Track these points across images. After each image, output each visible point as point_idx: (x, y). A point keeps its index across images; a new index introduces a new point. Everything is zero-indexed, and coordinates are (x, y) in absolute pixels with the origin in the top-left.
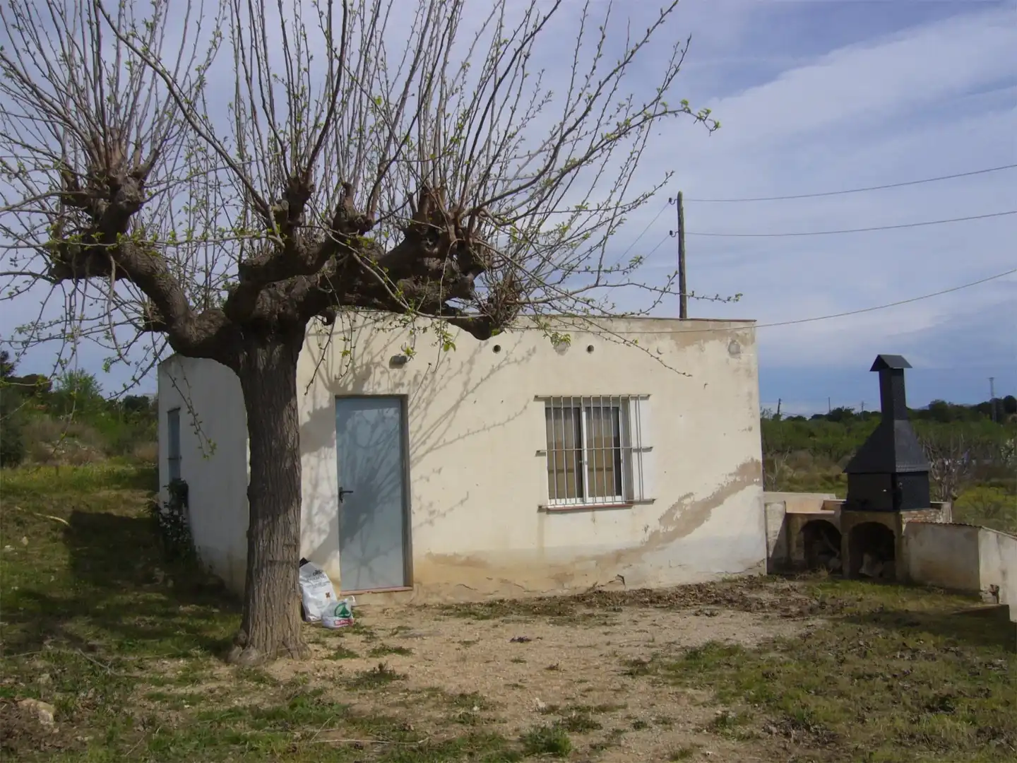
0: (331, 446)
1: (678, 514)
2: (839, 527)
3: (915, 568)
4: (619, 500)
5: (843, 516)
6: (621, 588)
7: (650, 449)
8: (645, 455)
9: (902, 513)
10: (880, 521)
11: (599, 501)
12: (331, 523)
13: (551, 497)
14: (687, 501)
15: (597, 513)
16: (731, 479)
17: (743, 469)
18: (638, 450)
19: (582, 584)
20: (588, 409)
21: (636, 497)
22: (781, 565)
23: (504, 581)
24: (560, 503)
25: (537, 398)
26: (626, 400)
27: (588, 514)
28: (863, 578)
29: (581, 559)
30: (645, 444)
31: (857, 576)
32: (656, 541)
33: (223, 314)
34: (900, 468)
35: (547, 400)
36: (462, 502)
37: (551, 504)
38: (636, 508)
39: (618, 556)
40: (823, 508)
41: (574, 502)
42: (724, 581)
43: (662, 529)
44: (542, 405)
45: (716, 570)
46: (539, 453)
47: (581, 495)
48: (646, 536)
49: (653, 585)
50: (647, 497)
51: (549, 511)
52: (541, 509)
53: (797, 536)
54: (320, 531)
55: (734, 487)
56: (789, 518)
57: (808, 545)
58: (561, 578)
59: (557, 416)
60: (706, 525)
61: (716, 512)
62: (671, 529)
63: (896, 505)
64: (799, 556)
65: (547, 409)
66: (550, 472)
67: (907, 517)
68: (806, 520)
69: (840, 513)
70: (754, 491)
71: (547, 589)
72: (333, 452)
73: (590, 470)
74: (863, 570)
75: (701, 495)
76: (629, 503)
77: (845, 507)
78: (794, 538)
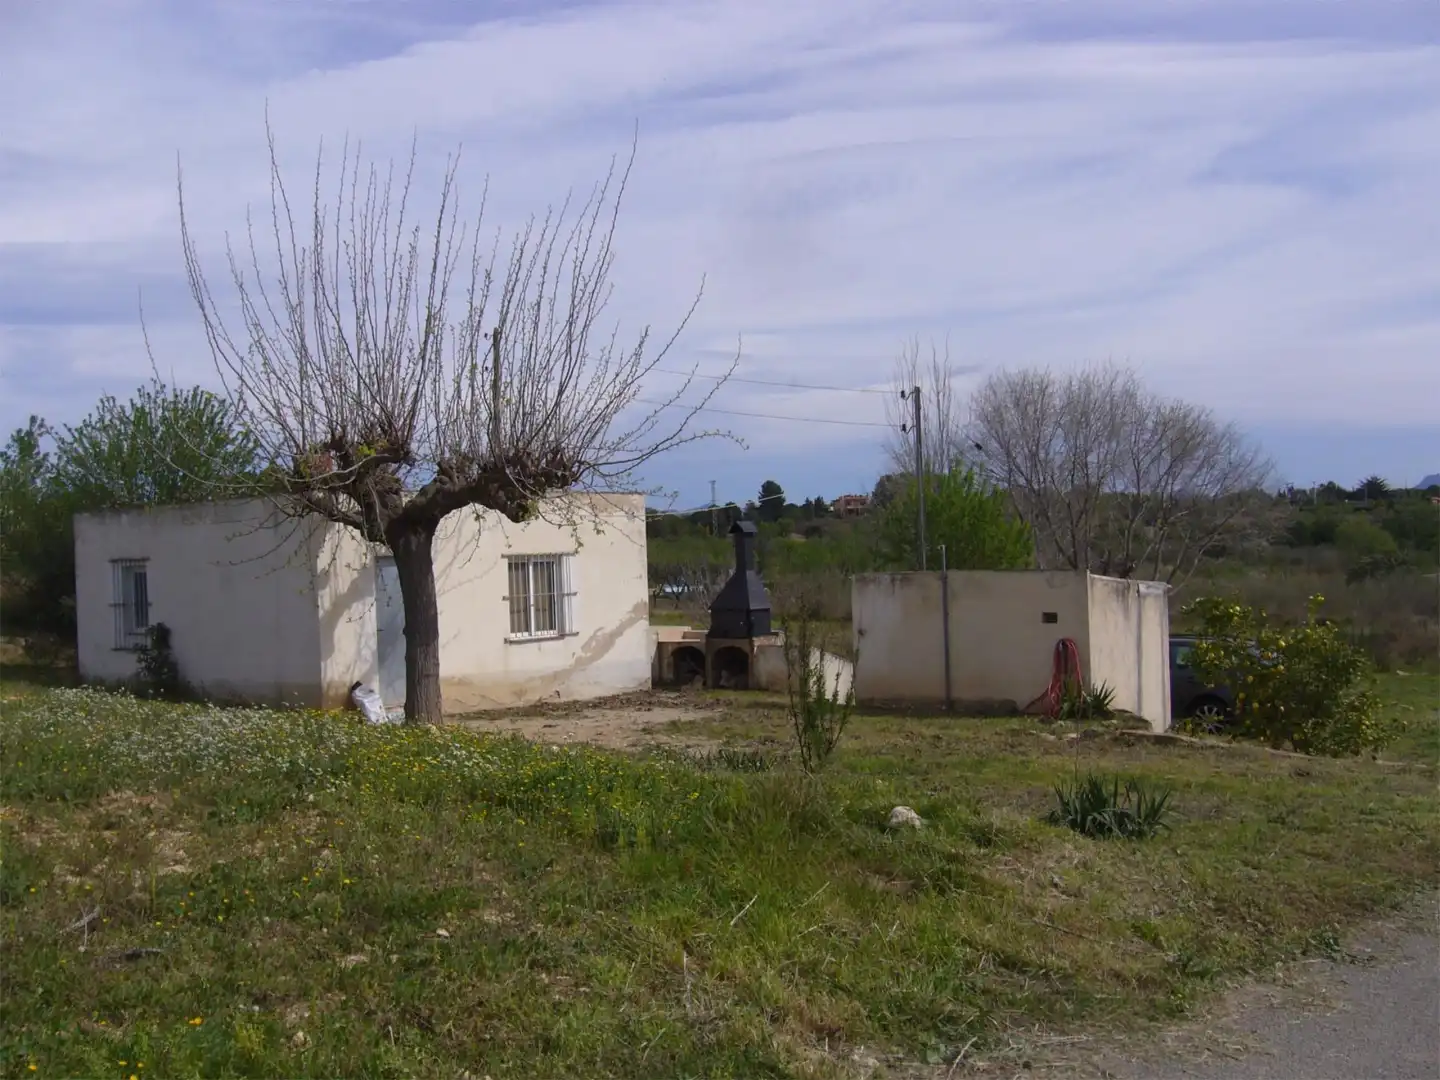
0: (371, 595)
1: (594, 644)
2: (703, 650)
3: (764, 679)
4: (552, 633)
5: (707, 643)
6: (557, 700)
7: (575, 594)
8: (573, 598)
9: (754, 639)
10: (737, 646)
11: (540, 634)
12: (373, 654)
13: (513, 631)
14: (599, 633)
15: (543, 644)
16: (628, 616)
17: (636, 608)
18: (568, 595)
19: (533, 698)
20: (535, 564)
21: (567, 631)
22: (659, 682)
23: (483, 697)
24: (520, 636)
25: (503, 556)
26: (561, 555)
27: (535, 645)
28: (723, 687)
29: (532, 679)
30: (573, 590)
31: (717, 686)
32: (581, 664)
33: (400, 511)
34: (753, 607)
35: (509, 557)
36: (455, 636)
37: (513, 636)
38: (567, 638)
39: (556, 676)
40: (684, 638)
41: (525, 636)
42: (624, 694)
43: (583, 655)
44: (506, 561)
45: (620, 686)
46: (504, 598)
47: (527, 629)
48: (572, 661)
49: (578, 698)
50: (574, 631)
51: (511, 642)
52: (506, 641)
53: (667, 660)
54: (366, 660)
55: (630, 622)
56: (660, 646)
57: (676, 667)
58: (519, 694)
59: (517, 568)
60: (611, 652)
61: (619, 641)
62: (589, 654)
63: (749, 633)
64: (668, 675)
65: (510, 565)
66: (512, 612)
67: (758, 641)
68: (676, 646)
69: (704, 641)
70: (644, 623)
71: (509, 701)
72: (371, 600)
73: (537, 610)
74: (722, 682)
75: (610, 627)
76: (562, 636)
77: (708, 636)
78: (666, 661)
